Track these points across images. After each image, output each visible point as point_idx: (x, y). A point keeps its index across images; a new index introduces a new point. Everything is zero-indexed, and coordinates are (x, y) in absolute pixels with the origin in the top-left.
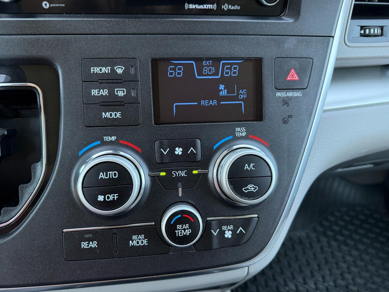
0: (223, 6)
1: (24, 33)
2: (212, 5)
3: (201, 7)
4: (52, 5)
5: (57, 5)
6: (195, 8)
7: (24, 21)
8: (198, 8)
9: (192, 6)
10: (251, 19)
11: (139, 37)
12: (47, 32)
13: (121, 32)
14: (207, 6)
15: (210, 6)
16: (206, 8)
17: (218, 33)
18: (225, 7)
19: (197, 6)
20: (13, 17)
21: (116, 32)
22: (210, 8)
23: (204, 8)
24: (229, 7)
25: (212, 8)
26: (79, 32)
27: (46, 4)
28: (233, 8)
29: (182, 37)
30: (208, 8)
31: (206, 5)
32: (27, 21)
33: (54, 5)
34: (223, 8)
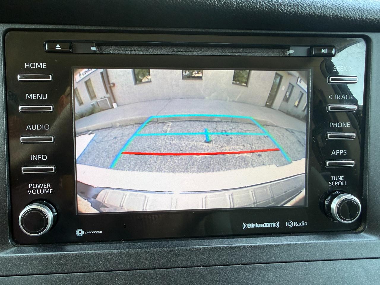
0: (287, 223)
1: (48, 271)
2: (274, 223)
3: (262, 226)
4: (87, 233)
5: (93, 232)
6: (254, 227)
7: (52, 255)
8: (258, 227)
9: (250, 226)
10: (326, 240)
11: (190, 270)
12: (78, 269)
13: (169, 265)
14: (268, 225)
15: (272, 225)
16: (267, 226)
17: (288, 260)
18: (290, 224)
19: (257, 226)
20: (38, 252)
21: (161, 266)
22: (271, 226)
23: (265, 227)
24: (295, 224)
25: (274, 226)
26: (117, 268)
27: (80, 232)
28: (299, 224)
29: (244, 267)
30: (269, 226)
31: (267, 223)
32: (55, 255)
33: (90, 232)
34: (288, 225)
